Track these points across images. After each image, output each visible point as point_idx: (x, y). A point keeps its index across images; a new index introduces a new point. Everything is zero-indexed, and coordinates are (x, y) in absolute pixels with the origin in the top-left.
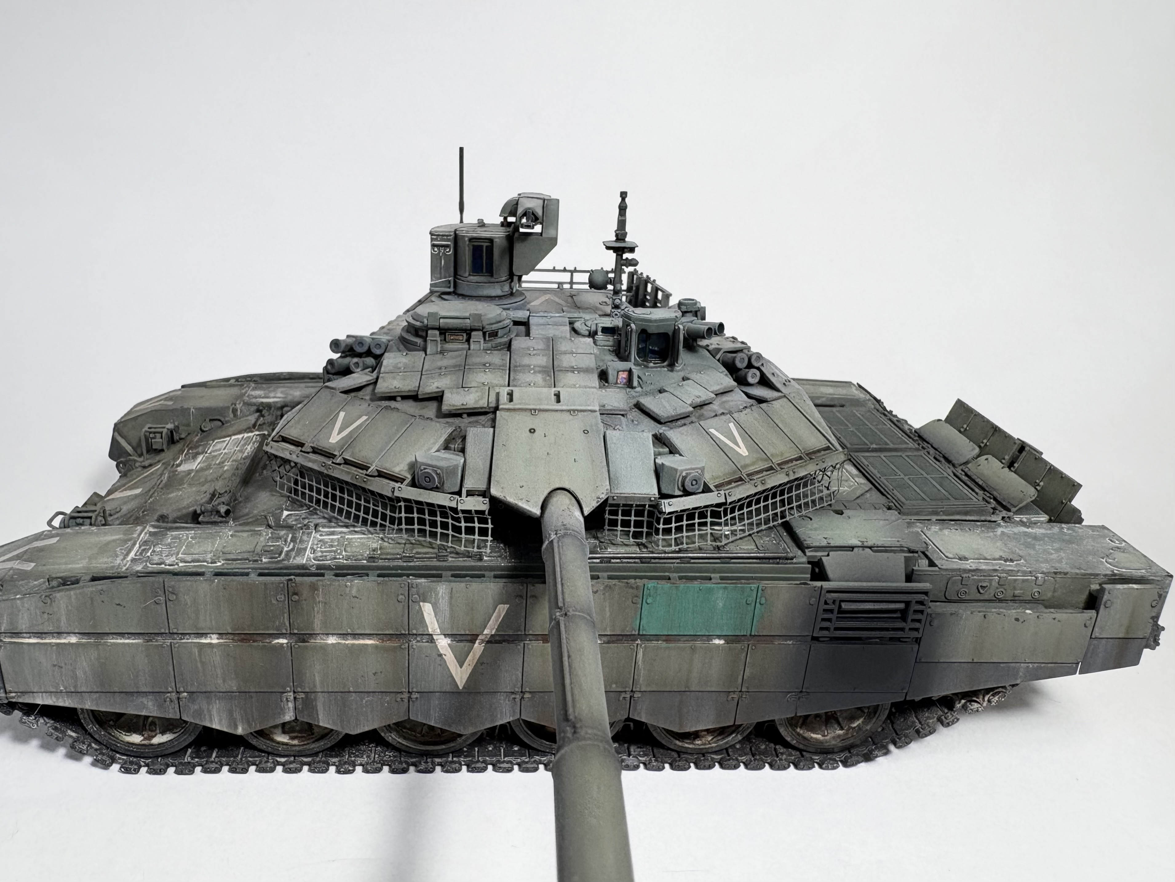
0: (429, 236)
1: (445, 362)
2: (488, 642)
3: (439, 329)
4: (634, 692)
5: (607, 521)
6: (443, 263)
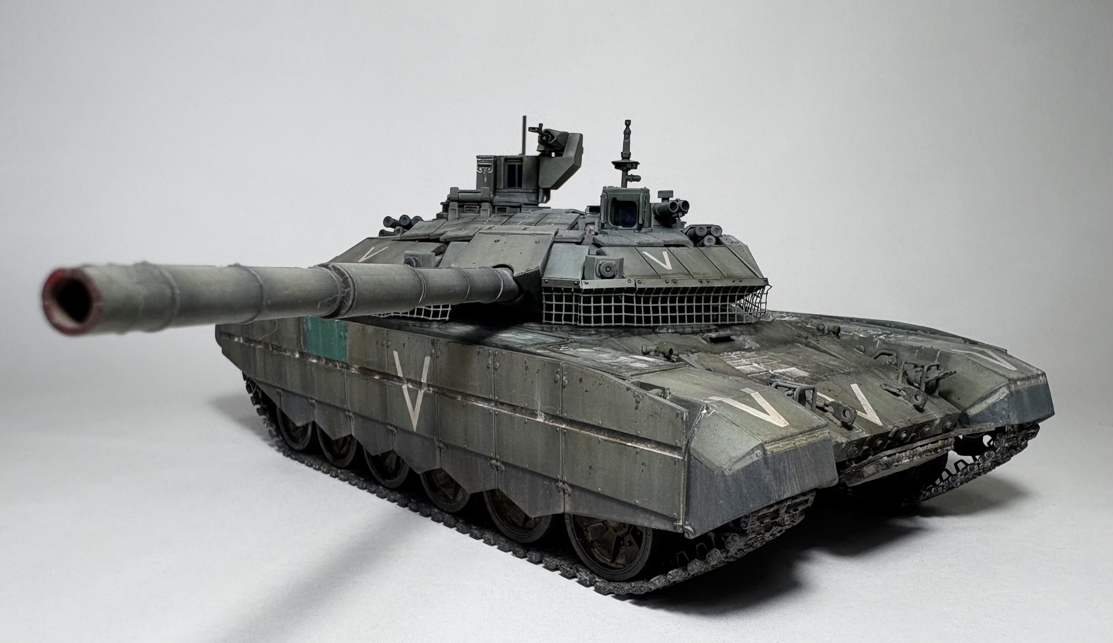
0: (476, 159)
1: (459, 222)
3: (458, 201)
5: (544, 306)
6: (485, 180)
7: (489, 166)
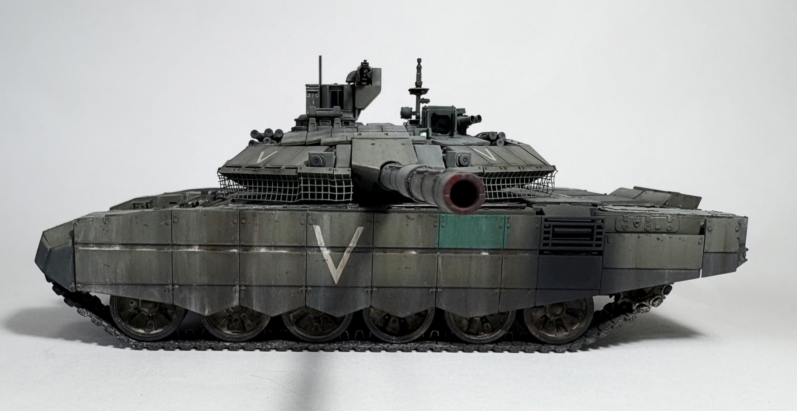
0: (305, 87)
1: (320, 132)
2: (352, 252)
3: (316, 117)
4: (438, 288)
6: (313, 103)
7: (316, 92)
